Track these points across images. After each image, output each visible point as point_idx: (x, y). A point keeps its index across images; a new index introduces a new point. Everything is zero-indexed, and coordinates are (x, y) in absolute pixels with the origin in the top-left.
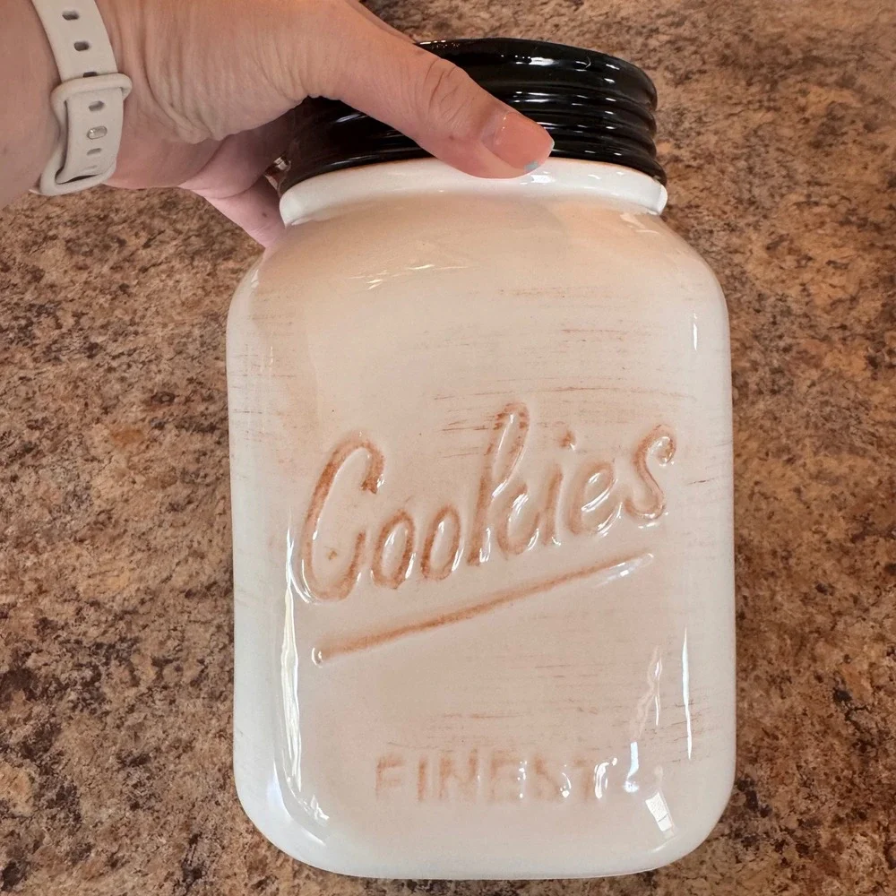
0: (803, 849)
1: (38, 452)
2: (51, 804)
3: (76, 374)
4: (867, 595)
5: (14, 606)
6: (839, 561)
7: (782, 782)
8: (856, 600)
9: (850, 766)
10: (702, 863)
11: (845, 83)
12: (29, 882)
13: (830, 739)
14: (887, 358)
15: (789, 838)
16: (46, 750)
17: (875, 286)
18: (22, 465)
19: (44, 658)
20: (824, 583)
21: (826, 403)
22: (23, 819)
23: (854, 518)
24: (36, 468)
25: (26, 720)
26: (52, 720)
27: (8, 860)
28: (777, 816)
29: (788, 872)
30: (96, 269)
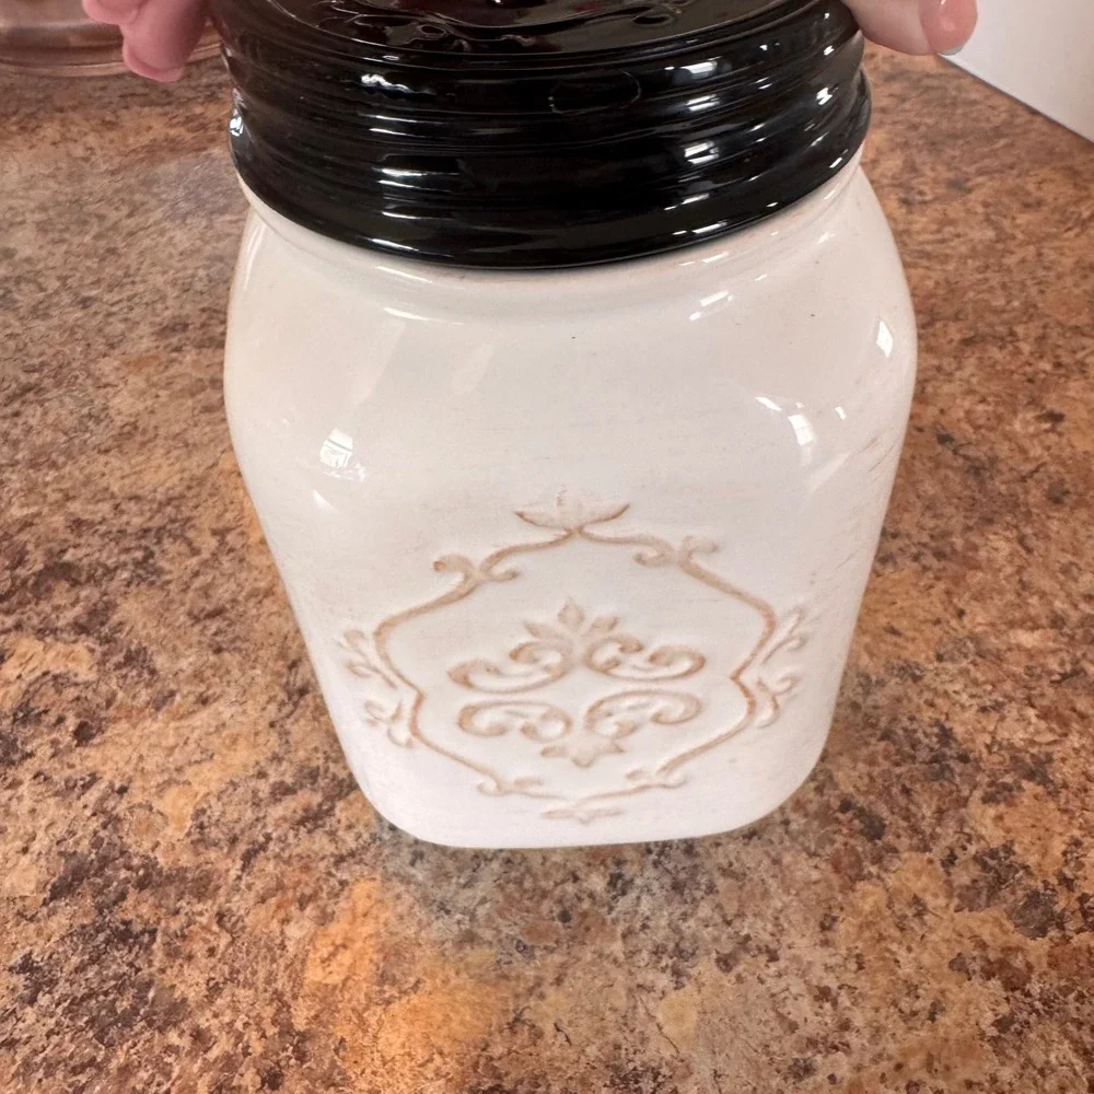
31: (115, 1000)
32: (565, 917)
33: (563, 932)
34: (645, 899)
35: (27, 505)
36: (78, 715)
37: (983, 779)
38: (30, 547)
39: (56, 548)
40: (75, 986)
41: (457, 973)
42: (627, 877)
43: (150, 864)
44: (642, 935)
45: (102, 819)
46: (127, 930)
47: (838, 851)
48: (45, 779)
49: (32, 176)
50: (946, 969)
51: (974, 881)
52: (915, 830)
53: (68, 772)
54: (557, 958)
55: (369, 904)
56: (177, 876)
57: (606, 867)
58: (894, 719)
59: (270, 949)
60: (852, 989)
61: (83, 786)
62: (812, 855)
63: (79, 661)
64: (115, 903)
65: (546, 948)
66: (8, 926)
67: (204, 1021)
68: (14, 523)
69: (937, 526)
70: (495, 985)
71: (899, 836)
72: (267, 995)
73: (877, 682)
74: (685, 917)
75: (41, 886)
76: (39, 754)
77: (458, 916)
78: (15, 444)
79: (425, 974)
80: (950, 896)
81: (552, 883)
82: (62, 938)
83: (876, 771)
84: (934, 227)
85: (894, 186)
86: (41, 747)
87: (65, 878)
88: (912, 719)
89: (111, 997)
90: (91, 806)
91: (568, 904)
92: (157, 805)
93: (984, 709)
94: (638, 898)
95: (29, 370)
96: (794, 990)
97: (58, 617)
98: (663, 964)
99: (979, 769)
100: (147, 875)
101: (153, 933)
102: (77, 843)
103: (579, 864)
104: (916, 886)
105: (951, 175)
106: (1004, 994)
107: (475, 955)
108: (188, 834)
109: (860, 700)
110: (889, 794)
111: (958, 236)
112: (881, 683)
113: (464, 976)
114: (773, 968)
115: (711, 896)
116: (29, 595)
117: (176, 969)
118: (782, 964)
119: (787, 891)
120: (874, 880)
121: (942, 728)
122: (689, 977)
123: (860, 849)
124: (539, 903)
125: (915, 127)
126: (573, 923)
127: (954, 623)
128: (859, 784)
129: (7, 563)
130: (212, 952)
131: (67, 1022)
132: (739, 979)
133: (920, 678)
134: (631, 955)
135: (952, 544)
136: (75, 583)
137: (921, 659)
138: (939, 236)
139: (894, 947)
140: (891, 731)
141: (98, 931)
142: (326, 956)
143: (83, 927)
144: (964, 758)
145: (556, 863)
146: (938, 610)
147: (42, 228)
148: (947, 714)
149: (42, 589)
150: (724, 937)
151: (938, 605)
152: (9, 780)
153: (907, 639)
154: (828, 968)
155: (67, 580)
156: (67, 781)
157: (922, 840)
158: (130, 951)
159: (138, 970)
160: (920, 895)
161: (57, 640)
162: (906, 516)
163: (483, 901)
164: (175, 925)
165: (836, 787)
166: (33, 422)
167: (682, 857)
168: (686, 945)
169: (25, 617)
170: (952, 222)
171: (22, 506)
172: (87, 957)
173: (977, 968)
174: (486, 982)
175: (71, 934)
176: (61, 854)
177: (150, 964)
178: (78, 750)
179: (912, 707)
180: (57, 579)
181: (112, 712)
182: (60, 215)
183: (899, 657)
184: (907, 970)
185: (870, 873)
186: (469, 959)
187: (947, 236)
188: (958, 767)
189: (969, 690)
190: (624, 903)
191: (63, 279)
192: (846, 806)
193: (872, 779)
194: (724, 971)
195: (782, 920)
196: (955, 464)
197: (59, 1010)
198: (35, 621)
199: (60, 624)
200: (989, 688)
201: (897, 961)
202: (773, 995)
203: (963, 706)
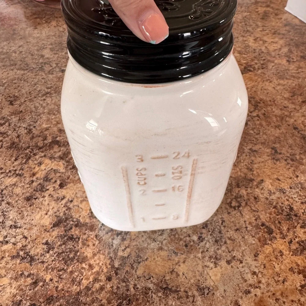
0: (292, 160)
1: (51, 94)
2: (71, 169)
3: (59, 76)
4: (298, 107)
5: (50, 127)
6: (289, 101)
7: (284, 147)
8: (295, 109)
9: (302, 142)
10: (265, 165)
11: (268, 6)
12: (68, 186)
13: (294, 137)
14: (292, 60)
15: (288, 158)
16: (67, 157)
17: (285, 46)
18: (46, 97)
19: (62, 138)
20: (285, 106)
21: (277, 70)
22: (62, 173)
23: (291, 92)
24: (51, 97)
25: (59, 151)
26: (67, 151)
27: (60, 182)
28: (284, 154)
29: (290, 165)
30: (60, 54)
31: (69, 255)
32: (186, 246)
33: (185, 249)
34: (208, 243)
35: (47, 124)
36: (60, 181)
37: (301, 222)
38: (48, 135)
39: (55, 136)
40: (59, 250)
41: (157, 257)
42: (203, 237)
43: (78, 221)
44: (206, 253)
45: (66, 208)
46: (72, 237)
47: (260, 236)
48: (52, 196)
49: (49, 35)
50: (288, 270)
51: (297, 248)
52: (281, 233)
53: (57, 195)
54: (184, 256)
55: (135, 237)
56: (85, 225)
57: (197, 234)
58: (277, 203)
59: (109, 246)
60: (262, 273)
61: (61, 199)
62: (253, 237)
63: (61, 166)
64: (69, 230)
65: (181, 253)
66: (42, 233)
67: (92, 262)
68: (44, 129)
69: (292, 152)
70: (167, 261)
71: (277, 234)
72: (108, 257)
73: (273, 193)
74: (218, 249)
75: (51, 224)
76: (50, 189)
77: (158, 243)
78: (44, 108)
79: (149, 257)
80: (290, 251)
81: (183, 237)
82: (56, 237)
83: (272, 216)
84: (296, 69)
85: (286, 56)
86: (50, 187)
87: (57, 222)
88: (282, 204)
89: (68, 253)
90: (63, 204)
91: (187, 243)
92: (80, 206)
93: (302, 203)
94: (206, 243)
95: (48, 88)
96: (246, 271)
97: (55, 154)
98: (212, 261)
99: (300, 219)
100: (77, 224)
101: (79, 238)
102: (60, 214)
103: (190, 232)
104: (281, 248)
105: (302, 54)
106: (304, 279)
107: (163, 253)
108: (88, 214)
109: (268, 197)
110: (275, 223)
111: (303, 72)
112: (274, 193)
113: (159, 258)
114: (241, 265)
115: (225, 245)
116: (48, 148)
117: (85, 248)
118: (244, 264)
119: (246, 245)
120: (270, 245)
121: (290, 207)
122: (219, 265)
123: (266, 237)
124: (179, 242)
125: (292, 40)
126: (188, 247)
127: (295, 179)
128: (267, 219)
129: (42, 139)
130: (94, 245)
131: (57, 258)
132: (232, 267)
133: (285, 193)
134: (203, 257)
135: (296, 157)
136: (60, 146)
137: (286, 188)
138: (297, 72)
139: (274, 263)
140: (276, 206)
141: (65, 236)
142: (123, 249)
143: (61, 235)
144: (296, 215)
145: (184, 232)
146: (291, 175)
147: (51, 50)
148: (292, 203)
149: (51, 147)
150: (228, 256)
151: (291, 173)
152: (43, 196)
153: (282, 182)
154: (256, 267)
155: (57, 145)
156: (57, 197)
157: (283, 236)
158: (73, 243)
159: (75, 247)
160: (282, 250)
161: (55, 160)
162: (284, 149)
163: (165, 239)
164: (85, 237)
165: (260, 219)
166: (49, 102)
167: (218, 234)
168: (218, 257)
169: (46, 154)
170: (301, 68)
171: (46, 124)
172: (62, 243)
173: (296, 271)
174: (165, 260)
175: (58, 237)
176: (56, 216)
177: (78, 246)
178: (60, 189)
179: (283, 200)
180: (55, 144)
181: (69, 181)
182: (56, 47)
183: (279, 187)
184: (277, 269)
185: (269, 243)
186: (161, 254)
187: (299, 71)
188: (294, 218)
189: (298, 197)
190: (202, 244)
191: (57, 64)
192: (263, 225)
193: (270, 218)
194: (228, 264)
195: (244, 253)
196: (298, 135)
197: (55, 255)
198: (49, 155)
199: (56, 156)
200: (304, 197)
201: (275, 267)
202: (241, 272)
203: (296, 201)
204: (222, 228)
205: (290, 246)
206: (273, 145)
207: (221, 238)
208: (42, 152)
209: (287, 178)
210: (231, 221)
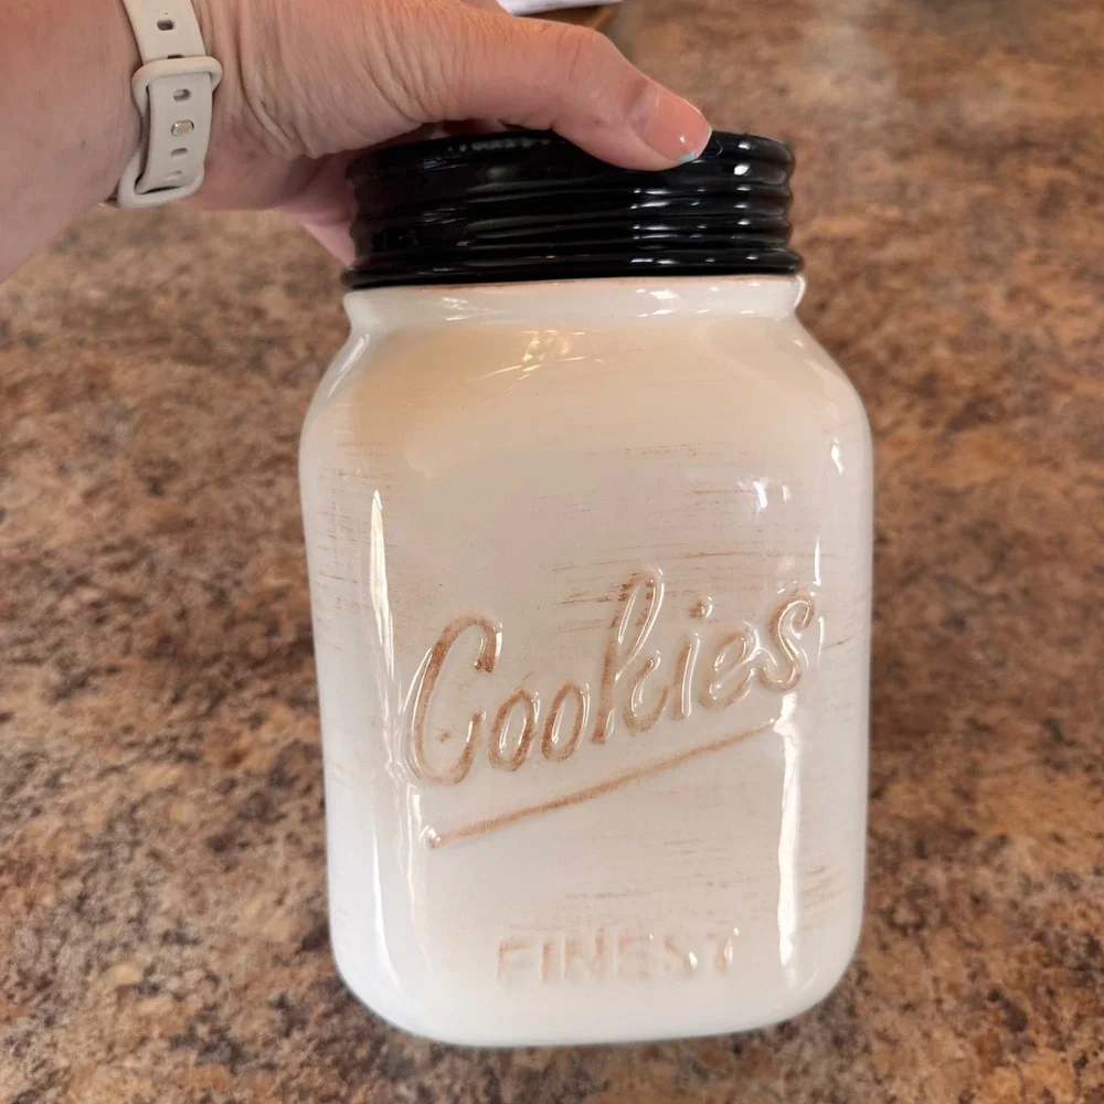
7: (1083, 719)
10: (1017, 783)
11: (1064, 162)
15: (1095, 762)
18: (276, 472)
28: (1084, 747)
204: (860, 998)
205: (1079, 1074)
206: (1050, 710)
207: (854, 1030)
208: (265, 677)
209: (1088, 834)
210: (890, 973)
